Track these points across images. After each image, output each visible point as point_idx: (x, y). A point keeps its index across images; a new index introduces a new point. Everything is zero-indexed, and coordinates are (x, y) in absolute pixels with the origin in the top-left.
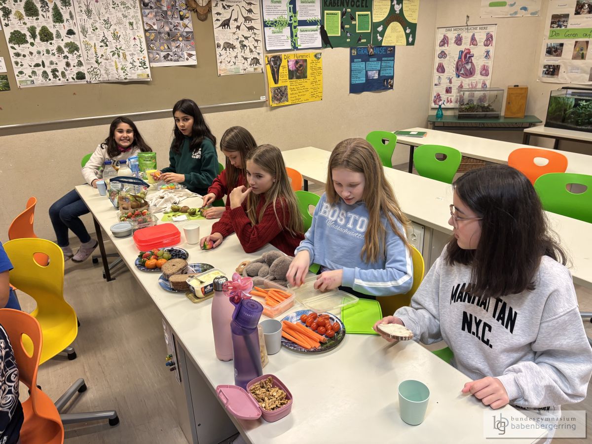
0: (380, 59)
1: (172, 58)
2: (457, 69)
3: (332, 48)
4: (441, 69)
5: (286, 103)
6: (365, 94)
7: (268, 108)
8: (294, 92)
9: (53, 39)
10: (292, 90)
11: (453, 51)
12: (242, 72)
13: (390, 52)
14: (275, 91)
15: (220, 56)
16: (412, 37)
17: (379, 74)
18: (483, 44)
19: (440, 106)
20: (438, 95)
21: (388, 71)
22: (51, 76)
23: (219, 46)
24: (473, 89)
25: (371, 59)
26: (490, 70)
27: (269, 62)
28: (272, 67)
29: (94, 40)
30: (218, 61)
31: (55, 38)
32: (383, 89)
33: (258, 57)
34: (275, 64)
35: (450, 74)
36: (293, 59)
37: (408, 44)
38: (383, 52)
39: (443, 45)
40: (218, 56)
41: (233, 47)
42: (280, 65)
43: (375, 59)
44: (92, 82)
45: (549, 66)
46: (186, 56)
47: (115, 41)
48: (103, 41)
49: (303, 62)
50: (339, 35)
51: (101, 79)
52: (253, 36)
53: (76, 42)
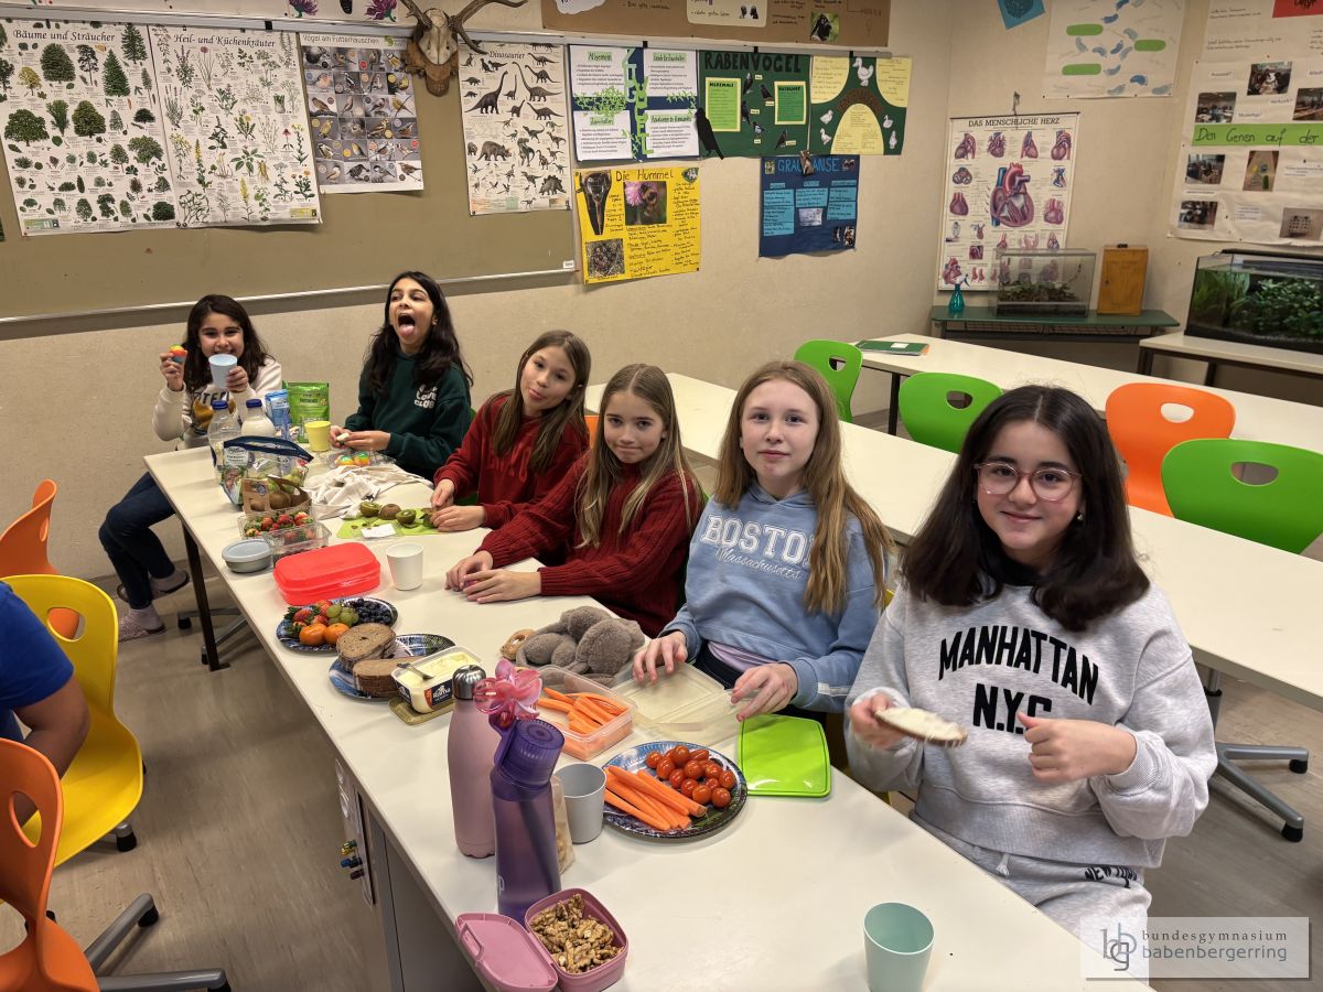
0: (826, 183)
1: (369, 174)
2: (995, 207)
3: (722, 158)
4: (960, 206)
5: (620, 277)
6: (793, 258)
7: (581, 286)
8: (639, 252)
9: (103, 131)
10: (634, 247)
11: (986, 169)
12: (523, 207)
13: (849, 168)
14: (595, 251)
15: (475, 171)
16: (897, 137)
17: (824, 216)
18: (1049, 153)
19: (958, 286)
20: (954, 262)
21: (843, 210)
22: (96, 211)
23: (472, 150)
24: (1029, 251)
25: (806, 184)
26: (1064, 210)
27: (583, 187)
28: (589, 198)
29: (196, 133)
30: (471, 184)
31: (108, 128)
32: (834, 249)
33: (559, 176)
34: (597, 190)
35: (982, 219)
36: (635, 180)
37: (888, 151)
38: (833, 168)
39: (963, 156)
40: (470, 172)
41: (504, 153)
42: (607, 192)
43: (816, 183)
44: (190, 225)
45: (1194, 204)
46: (400, 172)
47: (242, 137)
48: (215, 136)
49: (658, 188)
50: (738, 129)
51: (209, 219)
52: (549, 129)
53: (155, 138)
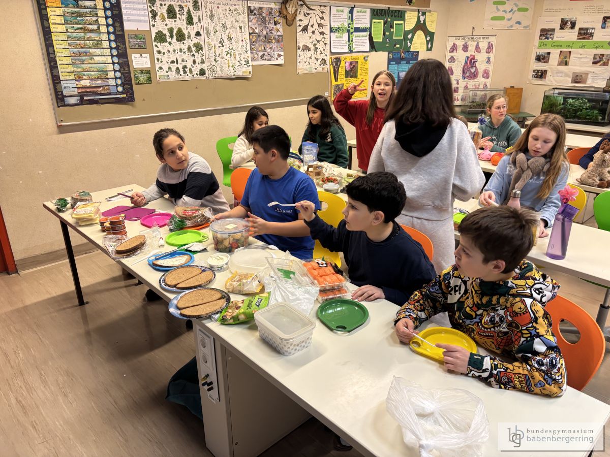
0: (408, 62)
1: (266, 57)
2: (464, 72)
3: (376, 52)
9: (185, 40)
11: (461, 57)
12: (314, 71)
13: (415, 56)
14: (335, 89)
15: (300, 56)
16: (431, 44)
18: (485, 51)
22: (182, 72)
23: (299, 48)
24: (476, 89)
25: (402, 62)
26: (490, 73)
27: (332, 64)
28: (334, 67)
29: (214, 41)
30: (298, 61)
31: (186, 38)
33: (325, 59)
34: (336, 65)
35: (458, 76)
36: (349, 60)
37: (428, 49)
38: (410, 56)
39: (452, 52)
40: (298, 57)
41: (309, 49)
42: (340, 65)
43: (405, 62)
44: (210, 78)
45: (538, 71)
46: (276, 57)
47: (229, 42)
48: (221, 42)
49: (356, 64)
50: (382, 41)
51: (216, 75)
52: (323, 40)
53: (201, 43)
